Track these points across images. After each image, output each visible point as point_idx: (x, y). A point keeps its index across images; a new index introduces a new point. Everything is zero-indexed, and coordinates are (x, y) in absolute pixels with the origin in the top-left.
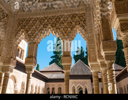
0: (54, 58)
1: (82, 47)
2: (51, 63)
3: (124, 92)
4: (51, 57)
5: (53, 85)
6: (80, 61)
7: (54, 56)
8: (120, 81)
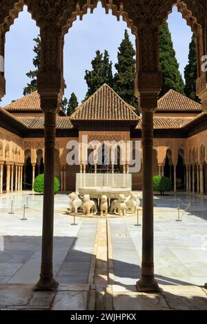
0: (35, 78)
1: (106, 52)
2: (27, 91)
3: (199, 158)
4: (28, 75)
5: (39, 144)
6: (106, 87)
7: (36, 72)
8: (194, 137)
